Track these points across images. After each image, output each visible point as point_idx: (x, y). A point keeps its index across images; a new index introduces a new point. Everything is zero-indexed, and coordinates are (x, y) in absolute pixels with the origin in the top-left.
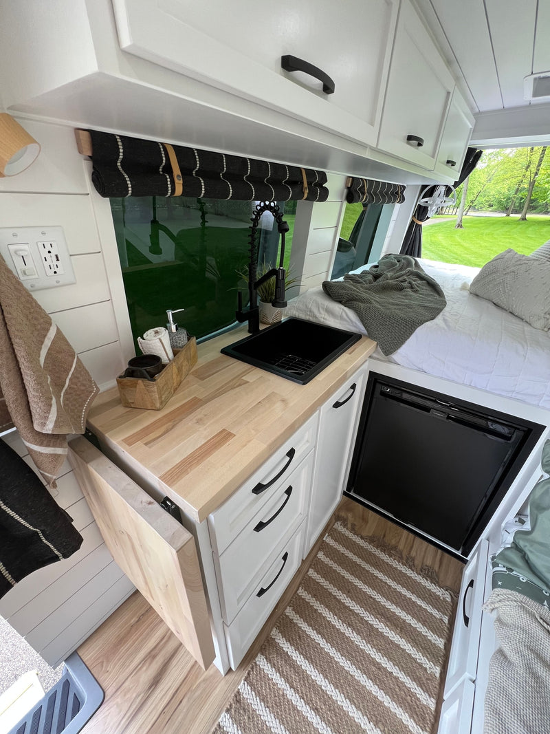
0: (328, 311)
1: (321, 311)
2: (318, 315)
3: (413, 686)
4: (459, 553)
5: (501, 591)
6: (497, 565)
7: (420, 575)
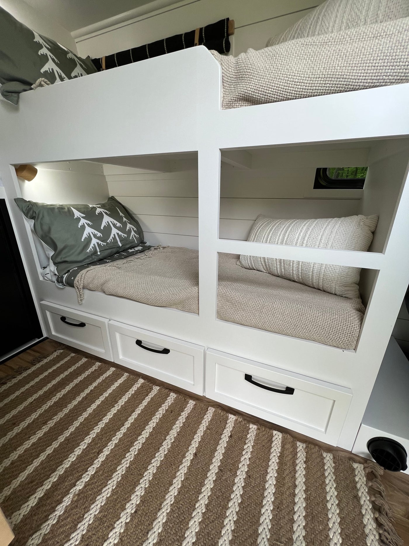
3: (102, 378)
5: (77, 279)
6: (62, 277)
7: (36, 364)
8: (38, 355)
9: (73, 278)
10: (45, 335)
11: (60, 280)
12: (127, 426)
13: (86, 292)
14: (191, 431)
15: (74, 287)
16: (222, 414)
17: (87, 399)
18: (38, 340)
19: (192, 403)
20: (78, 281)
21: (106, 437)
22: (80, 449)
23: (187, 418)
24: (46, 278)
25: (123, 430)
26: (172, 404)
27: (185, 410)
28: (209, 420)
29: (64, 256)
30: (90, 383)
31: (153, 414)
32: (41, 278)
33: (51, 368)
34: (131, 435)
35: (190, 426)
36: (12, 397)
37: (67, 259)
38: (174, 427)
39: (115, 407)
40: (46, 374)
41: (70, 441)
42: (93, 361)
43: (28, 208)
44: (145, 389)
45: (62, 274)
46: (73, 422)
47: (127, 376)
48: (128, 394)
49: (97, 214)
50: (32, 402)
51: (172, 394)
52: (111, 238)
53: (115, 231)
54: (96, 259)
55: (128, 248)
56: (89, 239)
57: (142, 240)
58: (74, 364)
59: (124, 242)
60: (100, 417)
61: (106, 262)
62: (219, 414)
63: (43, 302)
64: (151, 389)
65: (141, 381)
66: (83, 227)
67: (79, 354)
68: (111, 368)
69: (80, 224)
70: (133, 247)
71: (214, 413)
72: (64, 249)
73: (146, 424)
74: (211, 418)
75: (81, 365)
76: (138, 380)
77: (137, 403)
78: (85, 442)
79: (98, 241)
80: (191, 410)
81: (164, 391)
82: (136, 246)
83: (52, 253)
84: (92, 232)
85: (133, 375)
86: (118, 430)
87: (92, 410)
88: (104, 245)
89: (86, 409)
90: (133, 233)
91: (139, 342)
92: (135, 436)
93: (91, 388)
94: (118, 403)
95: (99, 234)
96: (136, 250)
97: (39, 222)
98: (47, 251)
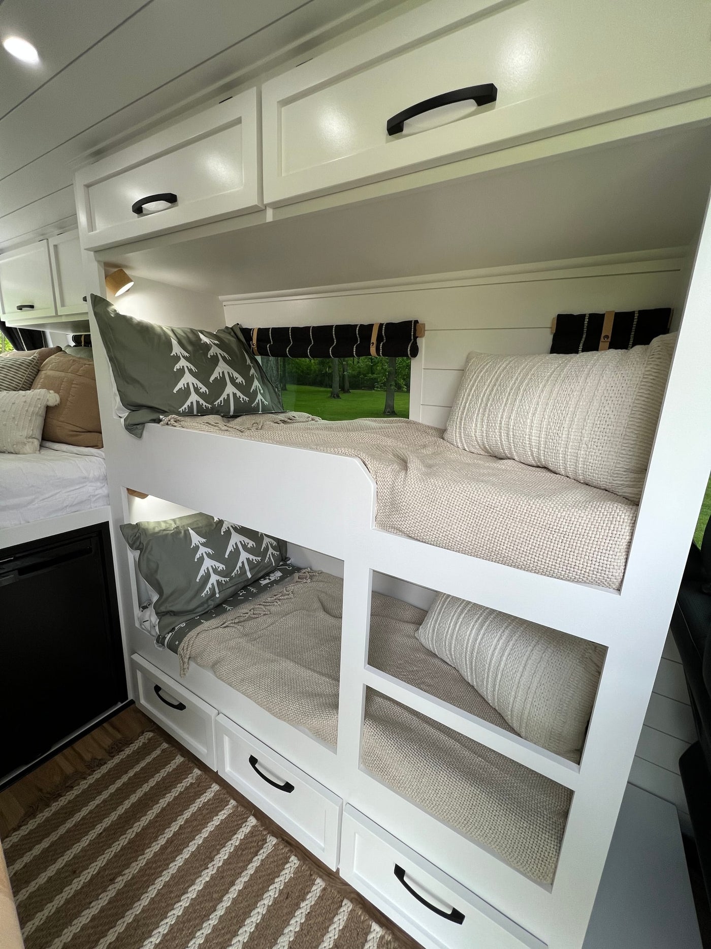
3: (198, 803)
5: (182, 645)
6: (164, 638)
7: (114, 756)
8: (119, 736)
9: (177, 643)
10: (131, 696)
11: (160, 640)
12: (220, 912)
13: (192, 664)
14: (310, 943)
15: (177, 654)
16: (362, 918)
17: (173, 844)
18: (120, 705)
19: (320, 885)
20: (183, 649)
21: (189, 929)
22: (151, 942)
23: (308, 916)
24: (143, 627)
25: (214, 920)
26: (291, 879)
27: (308, 897)
28: (341, 928)
29: (171, 604)
31: (259, 896)
32: (137, 625)
33: (132, 767)
34: (223, 932)
35: (310, 934)
36: (78, 817)
37: (174, 608)
38: (286, 931)
39: (208, 868)
40: (125, 779)
41: (140, 923)
42: (191, 765)
43: (134, 538)
44: (255, 839)
45: (165, 633)
46: (149, 887)
47: (234, 807)
48: (230, 846)
49: (222, 534)
50: (101, 833)
51: (293, 858)
52: (238, 568)
53: (244, 556)
54: (212, 607)
55: (260, 579)
56: (207, 577)
57: (284, 558)
58: (164, 766)
59: (256, 570)
60: (186, 886)
61: (225, 611)
62: (358, 916)
63: (135, 657)
64: (264, 841)
65: (252, 821)
66: (201, 559)
67: (173, 746)
68: (214, 784)
69: (198, 556)
70: (267, 574)
71: (349, 915)
72: (172, 594)
73: (247, 914)
74: (343, 923)
75: (174, 770)
76: (248, 818)
77: (240, 868)
78: (160, 930)
79: (218, 578)
80: (316, 899)
81: (282, 849)
82: (273, 572)
83: (155, 598)
84: (212, 566)
85: (243, 806)
86: (206, 918)
87: (177, 867)
88: (226, 582)
89: (168, 865)
90: (271, 550)
91: (253, 761)
92: (228, 936)
93: (181, 821)
94: (213, 861)
95: (221, 567)
96: (272, 579)
97: (146, 555)
98: (150, 593)
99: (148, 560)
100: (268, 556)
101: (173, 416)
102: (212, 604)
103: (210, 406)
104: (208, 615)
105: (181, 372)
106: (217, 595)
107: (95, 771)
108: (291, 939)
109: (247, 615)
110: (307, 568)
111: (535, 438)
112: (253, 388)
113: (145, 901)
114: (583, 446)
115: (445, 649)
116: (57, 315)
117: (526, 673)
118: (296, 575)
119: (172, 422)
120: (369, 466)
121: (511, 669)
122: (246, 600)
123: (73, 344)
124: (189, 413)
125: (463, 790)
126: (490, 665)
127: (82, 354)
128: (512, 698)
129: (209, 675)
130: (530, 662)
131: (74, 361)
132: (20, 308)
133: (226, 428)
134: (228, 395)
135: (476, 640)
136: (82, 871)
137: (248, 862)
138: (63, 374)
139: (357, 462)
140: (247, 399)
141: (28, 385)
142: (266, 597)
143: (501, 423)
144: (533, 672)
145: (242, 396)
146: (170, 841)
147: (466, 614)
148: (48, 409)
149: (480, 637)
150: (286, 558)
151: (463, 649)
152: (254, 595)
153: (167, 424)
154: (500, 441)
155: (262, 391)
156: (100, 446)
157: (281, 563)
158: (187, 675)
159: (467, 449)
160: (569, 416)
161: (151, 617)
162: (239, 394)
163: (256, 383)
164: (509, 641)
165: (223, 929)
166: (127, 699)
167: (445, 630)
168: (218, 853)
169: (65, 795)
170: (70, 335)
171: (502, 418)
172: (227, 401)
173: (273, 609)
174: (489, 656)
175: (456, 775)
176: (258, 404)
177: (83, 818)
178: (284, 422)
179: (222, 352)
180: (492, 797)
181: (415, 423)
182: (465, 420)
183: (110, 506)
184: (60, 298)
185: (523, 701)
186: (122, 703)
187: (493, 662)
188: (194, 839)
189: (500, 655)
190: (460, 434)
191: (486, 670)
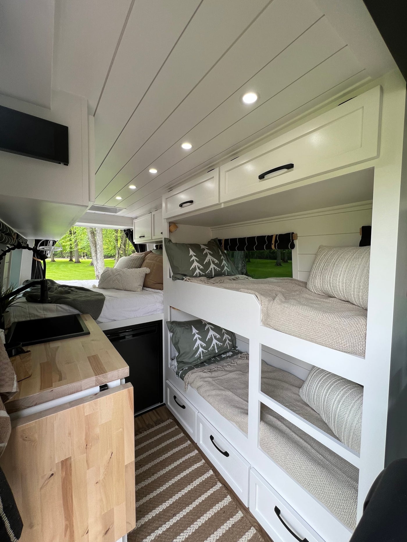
0: (45, 309)
1: (40, 311)
2: (38, 314)
4: (160, 404)
5: (186, 377)
6: (179, 373)
7: (157, 425)
8: (159, 418)
9: (184, 376)
10: (164, 402)
11: (177, 373)
12: (193, 505)
13: (189, 386)
14: (233, 539)
15: (183, 380)
16: (261, 540)
19: (240, 514)
20: (186, 379)
21: (180, 507)
23: (233, 526)
24: (171, 367)
25: (191, 508)
26: (227, 505)
27: (234, 517)
28: (249, 539)
29: (182, 358)
30: (181, 456)
31: (211, 506)
32: (169, 366)
33: (164, 432)
35: (233, 534)
36: (143, 445)
37: (184, 360)
38: (222, 527)
39: (190, 485)
40: (160, 436)
42: (187, 438)
43: (171, 327)
44: (212, 481)
45: (179, 371)
47: (204, 463)
48: (200, 479)
49: (206, 330)
50: (150, 454)
51: (228, 496)
52: (211, 347)
53: (215, 341)
54: (199, 363)
55: (222, 354)
56: (198, 348)
57: (234, 346)
58: (176, 435)
59: (220, 349)
60: (181, 488)
61: (205, 365)
62: (259, 538)
63: (167, 381)
64: (216, 483)
65: (211, 472)
66: (196, 340)
67: (180, 428)
68: (196, 450)
69: (195, 338)
70: (226, 353)
71: (254, 535)
72: (183, 354)
73: (205, 511)
74: (250, 537)
75: (180, 438)
76: (209, 470)
77: (204, 490)
78: (169, 501)
79: (203, 349)
80: (238, 520)
81: (224, 490)
82: (228, 352)
83: (177, 354)
84: (200, 344)
85: (208, 464)
86: (188, 505)
87: (178, 479)
88: (206, 352)
89: (174, 477)
90: (228, 341)
91: (212, 438)
92: (196, 517)
93: (181, 461)
94: (193, 483)
95: (204, 345)
96: (228, 355)
97: (174, 336)
98: (175, 352)
99: (175, 337)
100: (226, 343)
101: (188, 277)
102: (199, 362)
103: (204, 274)
104: (197, 366)
105: (193, 261)
106: (202, 358)
107: (150, 429)
108: (224, 532)
109: (214, 369)
110: (245, 352)
111: (341, 287)
112: (223, 264)
113: (164, 487)
114: (361, 291)
115: (312, 401)
116: (152, 239)
117: (350, 415)
118: (239, 355)
119: (187, 280)
120: (259, 298)
121: (343, 412)
122: (214, 362)
123: (155, 248)
124: (196, 276)
125: (308, 466)
126: (332, 409)
127: (158, 253)
128: (343, 429)
129: (195, 392)
130: (353, 409)
131: (156, 256)
132: (140, 237)
133: (208, 282)
134: (212, 268)
135: (326, 396)
136: (143, 466)
137: (207, 490)
138: (151, 261)
139: (253, 296)
140: (220, 269)
141: (140, 266)
142: (223, 363)
143: (327, 280)
144: (354, 415)
145: (217, 268)
146: (176, 468)
147: (322, 381)
148: (146, 274)
149: (328, 394)
150: (236, 347)
151: (320, 401)
152: (218, 361)
153: (186, 280)
154: (328, 288)
155: (227, 265)
156: (162, 289)
157: (233, 349)
158: (187, 392)
159: (316, 293)
160: (354, 277)
161: (175, 363)
162: (216, 268)
163: (224, 262)
164: (342, 397)
165: (194, 513)
166: (163, 402)
167: (311, 390)
168: (195, 480)
169: (139, 435)
170: (155, 245)
171: (328, 277)
172: (211, 271)
173: (226, 369)
174: (332, 404)
175: (304, 458)
176: (225, 271)
177: (145, 446)
178: (234, 280)
179: (209, 251)
180: (323, 474)
181: (295, 280)
182: (314, 278)
183: (163, 314)
184: (153, 233)
185: (349, 431)
186: (161, 403)
187: (334, 408)
188: (185, 470)
189: (337, 404)
190: (312, 285)
191: (331, 412)
